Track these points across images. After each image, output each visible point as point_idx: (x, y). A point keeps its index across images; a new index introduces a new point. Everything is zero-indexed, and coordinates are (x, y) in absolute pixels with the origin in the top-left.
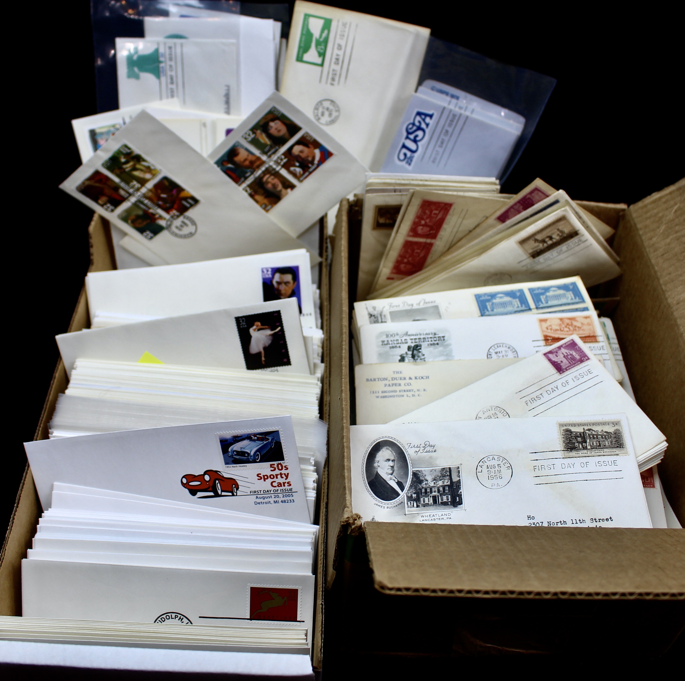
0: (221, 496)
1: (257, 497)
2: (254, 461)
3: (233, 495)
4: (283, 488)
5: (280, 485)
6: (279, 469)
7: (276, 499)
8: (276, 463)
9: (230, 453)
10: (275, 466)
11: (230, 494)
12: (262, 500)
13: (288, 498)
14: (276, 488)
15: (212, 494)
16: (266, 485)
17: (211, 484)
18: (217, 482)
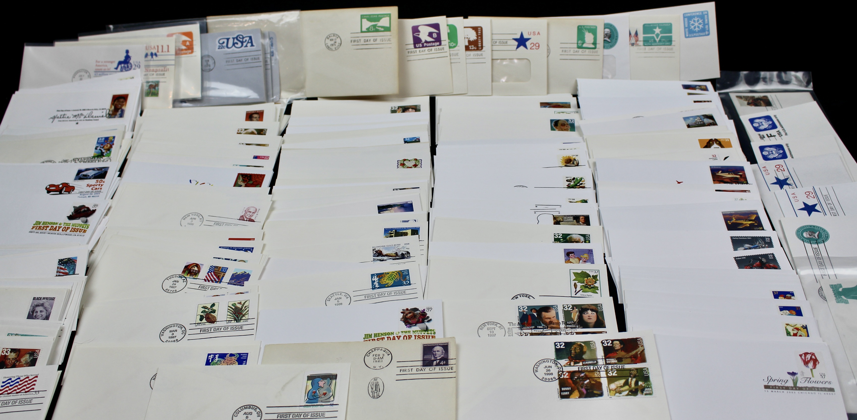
0: (63, 194)
1: (81, 195)
2: (90, 179)
3: (69, 193)
4: (97, 190)
5: (96, 189)
6: (100, 182)
7: (91, 195)
8: (99, 180)
9: (80, 176)
10: (99, 181)
11: (68, 193)
12: (83, 196)
13: (97, 195)
14: (93, 190)
15: (58, 193)
16: (89, 189)
17: (61, 189)
18: (65, 188)
